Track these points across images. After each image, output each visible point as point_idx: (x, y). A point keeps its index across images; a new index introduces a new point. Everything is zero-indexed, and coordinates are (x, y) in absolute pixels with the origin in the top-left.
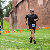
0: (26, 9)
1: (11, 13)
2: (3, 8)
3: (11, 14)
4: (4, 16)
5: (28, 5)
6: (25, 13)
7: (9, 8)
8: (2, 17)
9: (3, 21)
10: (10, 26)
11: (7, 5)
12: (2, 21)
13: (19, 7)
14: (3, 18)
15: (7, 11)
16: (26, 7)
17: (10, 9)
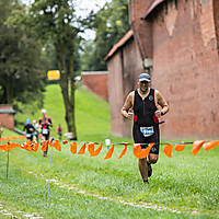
0: (203, 31)
1: (120, 49)
2: (78, 21)
3: (122, 57)
4: (83, 67)
5: (212, 13)
6: (194, 54)
7: (109, 25)
8: (72, 70)
9: (76, 92)
10: (113, 119)
11: (103, 9)
12: (70, 90)
13: (163, 21)
14: (78, 78)
15: (101, 41)
16: (202, 19)
17: (116, 27)
